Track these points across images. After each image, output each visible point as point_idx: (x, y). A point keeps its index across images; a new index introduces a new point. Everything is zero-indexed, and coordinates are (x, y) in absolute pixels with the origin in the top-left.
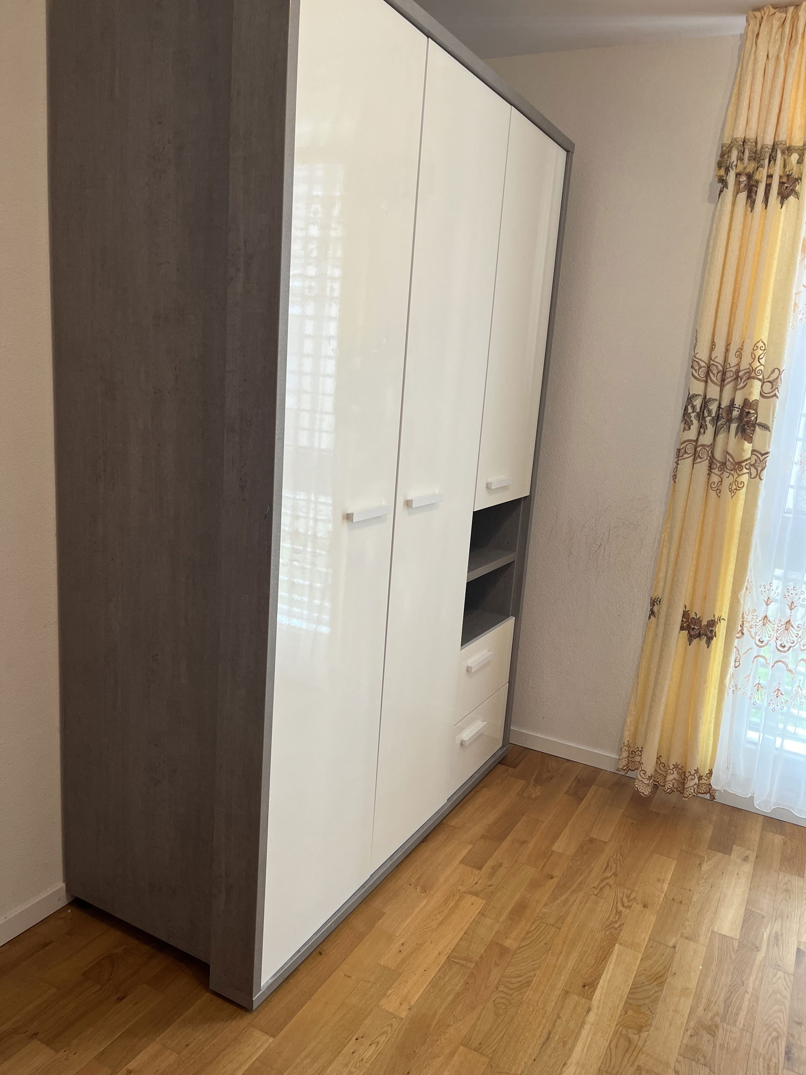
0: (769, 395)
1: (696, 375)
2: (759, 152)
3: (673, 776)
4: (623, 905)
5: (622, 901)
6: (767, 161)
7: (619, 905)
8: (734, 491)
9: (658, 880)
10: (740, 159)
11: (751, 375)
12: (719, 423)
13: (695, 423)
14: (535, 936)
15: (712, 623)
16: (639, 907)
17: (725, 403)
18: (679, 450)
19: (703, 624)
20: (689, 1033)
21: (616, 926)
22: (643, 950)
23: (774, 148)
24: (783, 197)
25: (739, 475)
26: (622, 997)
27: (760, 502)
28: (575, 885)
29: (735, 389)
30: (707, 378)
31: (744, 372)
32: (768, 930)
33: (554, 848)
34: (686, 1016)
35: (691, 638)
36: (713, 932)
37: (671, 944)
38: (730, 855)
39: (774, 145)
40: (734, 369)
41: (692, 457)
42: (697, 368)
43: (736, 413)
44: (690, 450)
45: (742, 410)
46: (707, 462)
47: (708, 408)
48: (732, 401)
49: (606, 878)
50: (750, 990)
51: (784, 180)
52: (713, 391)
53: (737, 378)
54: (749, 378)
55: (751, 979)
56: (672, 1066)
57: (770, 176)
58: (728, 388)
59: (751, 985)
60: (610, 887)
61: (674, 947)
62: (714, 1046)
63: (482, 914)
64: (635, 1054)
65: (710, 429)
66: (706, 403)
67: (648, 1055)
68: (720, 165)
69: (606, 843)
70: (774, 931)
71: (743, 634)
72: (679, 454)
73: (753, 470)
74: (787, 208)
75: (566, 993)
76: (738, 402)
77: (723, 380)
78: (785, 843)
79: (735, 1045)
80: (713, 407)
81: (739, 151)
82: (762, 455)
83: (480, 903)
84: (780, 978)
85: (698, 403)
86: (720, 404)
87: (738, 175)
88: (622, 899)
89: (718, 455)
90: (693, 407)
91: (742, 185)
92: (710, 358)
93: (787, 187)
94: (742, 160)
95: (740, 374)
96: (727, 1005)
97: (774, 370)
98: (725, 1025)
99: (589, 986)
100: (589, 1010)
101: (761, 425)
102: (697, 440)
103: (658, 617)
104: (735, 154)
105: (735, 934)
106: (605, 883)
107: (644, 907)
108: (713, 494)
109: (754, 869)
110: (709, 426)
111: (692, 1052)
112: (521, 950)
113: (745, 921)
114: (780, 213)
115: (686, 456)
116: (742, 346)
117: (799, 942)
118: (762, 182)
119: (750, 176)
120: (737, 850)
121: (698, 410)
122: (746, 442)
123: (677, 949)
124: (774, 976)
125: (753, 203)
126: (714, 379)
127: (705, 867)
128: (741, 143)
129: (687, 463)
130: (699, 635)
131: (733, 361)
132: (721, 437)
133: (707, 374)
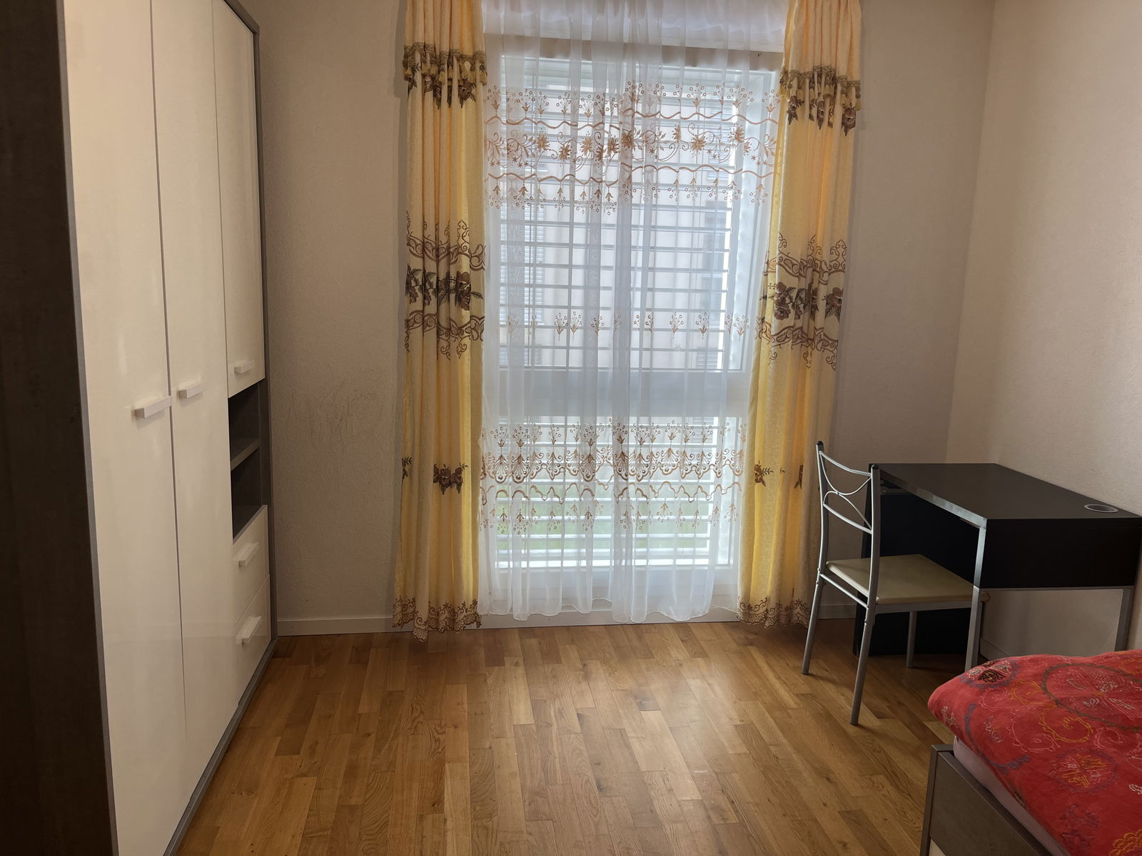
0: (478, 266)
1: (415, 252)
2: (438, 57)
3: (444, 616)
4: (438, 733)
5: (436, 731)
6: (446, 66)
7: (435, 734)
8: (460, 353)
9: (458, 704)
10: (423, 61)
11: (459, 251)
12: (440, 294)
13: (420, 295)
14: (375, 786)
15: (459, 471)
16: (452, 729)
17: (442, 276)
18: (408, 321)
19: (452, 473)
20: (527, 803)
21: (440, 750)
22: (468, 759)
23: (450, 55)
24: (463, 98)
25: (462, 339)
26: (467, 800)
27: (483, 360)
28: (392, 734)
29: (449, 264)
30: (424, 255)
31: (454, 248)
32: (552, 709)
33: (360, 711)
34: (520, 792)
35: (443, 488)
36: (514, 725)
37: (487, 746)
38: (504, 665)
39: (450, 53)
40: (445, 246)
41: (421, 327)
42: (414, 245)
43: (452, 285)
44: (419, 320)
45: (457, 281)
46: (435, 328)
47: (429, 282)
48: (448, 274)
49: (416, 718)
50: (557, 755)
51: (462, 84)
52: (431, 266)
53: (449, 253)
54: (458, 253)
55: (555, 747)
56: (525, 830)
57: (450, 80)
58: (443, 263)
59: (556, 751)
60: (422, 723)
61: (490, 748)
62: (549, 804)
63: (318, 788)
64: (494, 835)
65: (434, 299)
66: (426, 276)
67: (504, 832)
68: (405, 65)
69: (403, 691)
70: (557, 708)
71: (485, 475)
72: (408, 325)
73: (474, 333)
74: (466, 108)
75: (421, 818)
76: (453, 275)
77: (438, 256)
78: (540, 643)
79: (562, 797)
80: (433, 280)
81: (422, 55)
82: (480, 319)
83: (311, 781)
84: (574, 738)
85: (419, 277)
86: (438, 278)
87: (424, 76)
88: (435, 728)
89: (444, 323)
90: (416, 281)
91: (428, 86)
92: (424, 237)
93: (464, 90)
94: (425, 62)
95: (451, 250)
96: (545, 771)
97: (478, 247)
98: (550, 787)
99: (437, 804)
100: (445, 820)
101: (474, 293)
102: (423, 311)
103: (411, 475)
104: (418, 58)
105: (531, 721)
106: (416, 722)
107: (455, 728)
108: (443, 357)
109: (526, 669)
110: (433, 297)
111: (535, 816)
112: (367, 802)
113: (533, 709)
114: (462, 112)
115: (416, 325)
116: (449, 226)
117: (576, 709)
118: (444, 84)
119: (433, 78)
120: (507, 660)
121: (421, 284)
122: (463, 310)
123: (493, 748)
124: (569, 739)
125: (439, 101)
126: (431, 255)
127: (489, 681)
128: (422, 47)
129: (417, 332)
130: (450, 484)
131: (443, 239)
132: (443, 306)
133: (424, 250)
